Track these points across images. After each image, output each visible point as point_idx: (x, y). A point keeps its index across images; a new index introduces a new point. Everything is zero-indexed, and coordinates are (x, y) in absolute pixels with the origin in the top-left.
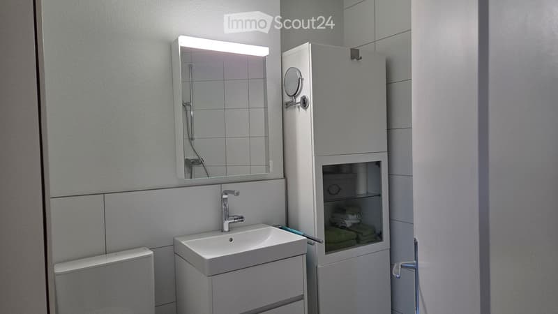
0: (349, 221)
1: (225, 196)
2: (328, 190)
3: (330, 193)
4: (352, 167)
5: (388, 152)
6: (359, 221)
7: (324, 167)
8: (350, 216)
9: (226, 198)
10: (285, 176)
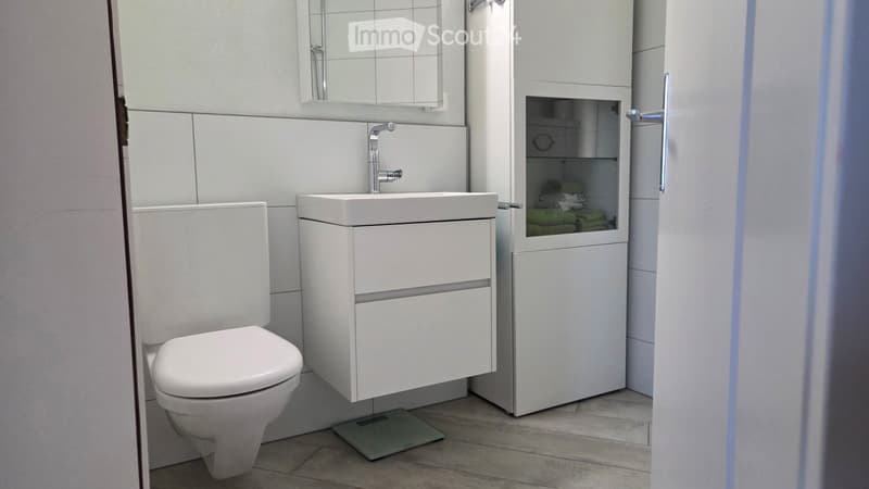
0: (566, 203)
1: (373, 137)
2: (534, 142)
3: (537, 148)
4: (572, 103)
5: (632, 87)
6: (579, 205)
7: (529, 99)
8: (567, 196)
9: (376, 141)
10: (466, 124)
